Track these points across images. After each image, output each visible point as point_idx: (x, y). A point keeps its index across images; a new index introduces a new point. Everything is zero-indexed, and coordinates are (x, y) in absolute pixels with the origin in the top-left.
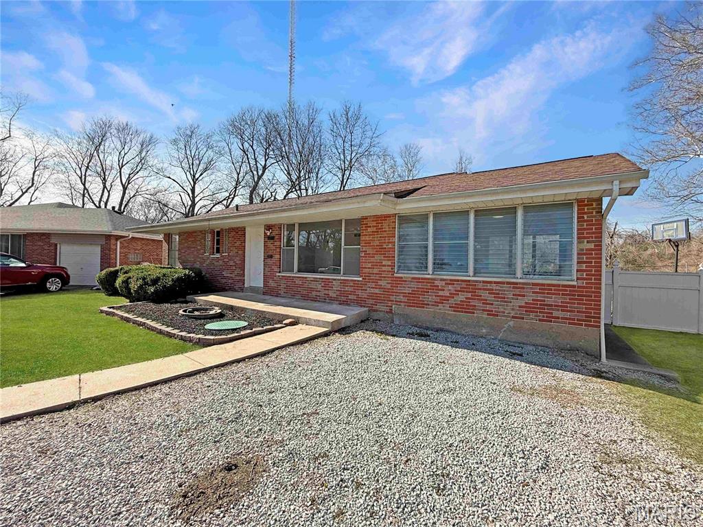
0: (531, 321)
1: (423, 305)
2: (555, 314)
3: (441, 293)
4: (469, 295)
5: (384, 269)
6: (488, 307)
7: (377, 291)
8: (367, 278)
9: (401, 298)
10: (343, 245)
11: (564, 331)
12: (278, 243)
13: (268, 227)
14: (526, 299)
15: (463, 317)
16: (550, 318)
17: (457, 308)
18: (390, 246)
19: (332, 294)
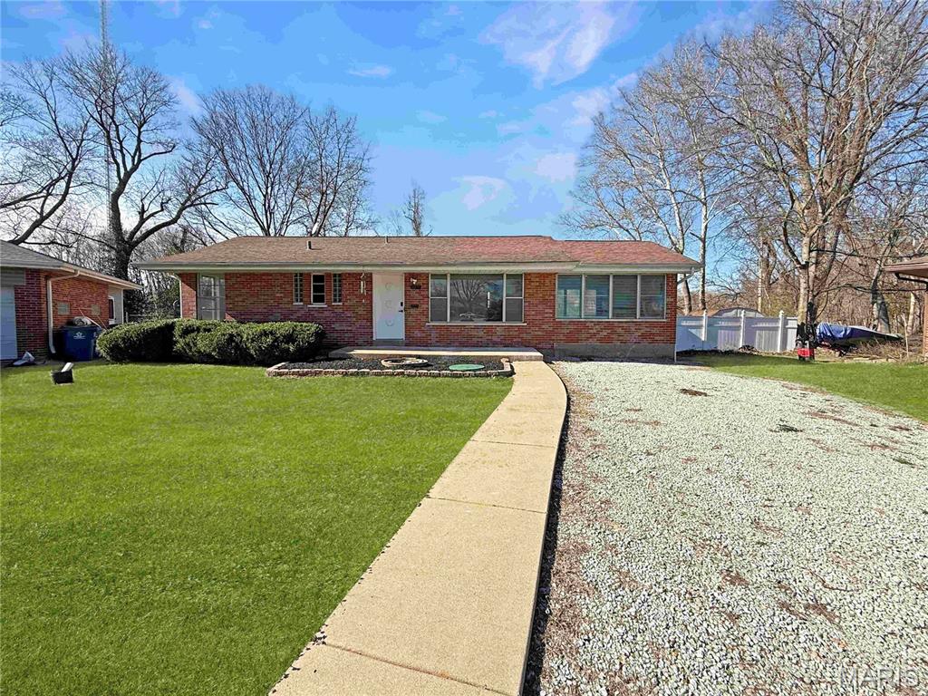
0: (645, 343)
1: (577, 341)
2: (656, 338)
3: (591, 331)
4: (609, 331)
5: (546, 315)
6: (621, 338)
7: (540, 333)
8: (531, 323)
9: (561, 337)
10: (504, 295)
11: (661, 348)
12: (425, 293)
13: (409, 276)
14: (642, 331)
15: (607, 346)
16: (654, 341)
17: (601, 340)
18: (552, 297)
19: (495, 339)
